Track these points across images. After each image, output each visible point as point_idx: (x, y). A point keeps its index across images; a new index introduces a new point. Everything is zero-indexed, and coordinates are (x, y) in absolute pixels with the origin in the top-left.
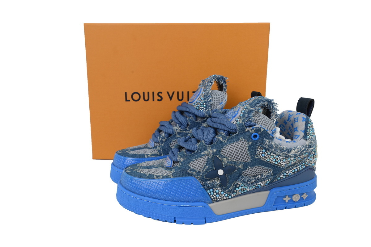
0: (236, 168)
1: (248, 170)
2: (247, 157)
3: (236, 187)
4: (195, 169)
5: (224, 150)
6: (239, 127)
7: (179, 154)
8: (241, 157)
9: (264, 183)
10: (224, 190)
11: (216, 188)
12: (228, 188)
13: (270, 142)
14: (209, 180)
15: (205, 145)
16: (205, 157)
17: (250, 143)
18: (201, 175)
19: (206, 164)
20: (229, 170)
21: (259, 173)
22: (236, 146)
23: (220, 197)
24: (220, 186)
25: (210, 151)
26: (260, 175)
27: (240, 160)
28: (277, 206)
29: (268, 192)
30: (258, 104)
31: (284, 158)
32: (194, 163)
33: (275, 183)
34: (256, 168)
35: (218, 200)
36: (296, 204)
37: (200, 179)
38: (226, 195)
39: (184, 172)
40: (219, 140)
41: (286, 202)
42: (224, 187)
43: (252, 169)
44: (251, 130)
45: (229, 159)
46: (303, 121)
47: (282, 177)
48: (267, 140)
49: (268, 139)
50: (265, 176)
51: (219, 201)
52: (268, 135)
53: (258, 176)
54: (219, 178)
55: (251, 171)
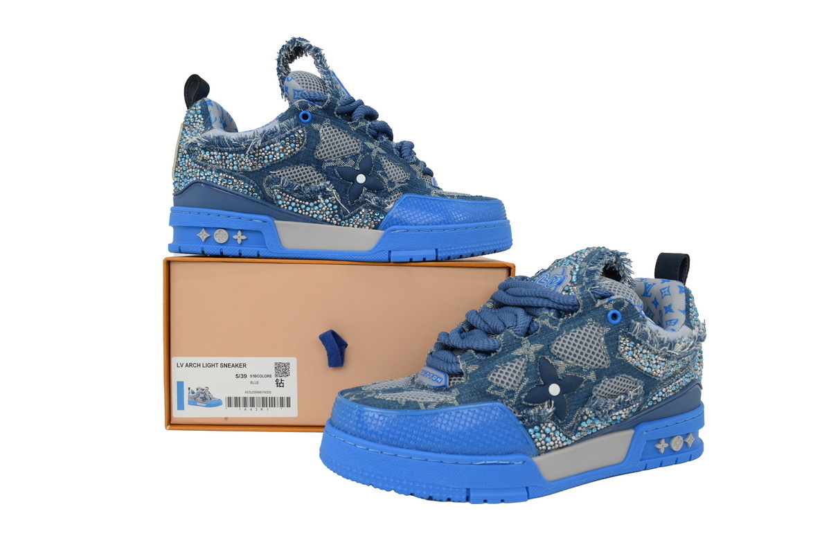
0: (583, 380)
1: (604, 383)
2: (602, 357)
3: (583, 420)
4: (503, 386)
5: (557, 344)
6: (582, 299)
7: (461, 359)
8: (591, 357)
9: (627, 412)
10: (559, 427)
11: (546, 424)
12: (567, 423)
13: (642, 327)
14: (533, 407)
15: (517, 337)
16: (521, 360)
17: (607, 330)
18: (516, 396)
19: (525, 373)
20: (569, 385)
21: (621, 391)
22: (581, 336)
23: (552, 443)
24: (553, 419)
25: (529, 349)
26: (623, 394)
27: (589, 364)
28: (646, 461)
29: (631, 432)
30: (601, 259)
31: (664, 359)
32: (498, 373)
33: (643, 413)
34: (617, 379)
35: (549, 448)
36: (677, 456)
37: (515, 406)
38: (564, 438)
39: (481, 393)
40: (544, 326)
41: (660, 453)
42: (560, 422)
43: (611, 381)
44: (607, 304)
45: (570, 361)
46: (681, 292)
47: (656, 400)
48: (638, 324)
49: (638, 321)
50: (632, 397)
51: (549, 451)
52: (636, 314)
53: (619, 397)
54: (553, 402)
55: (609, 385)
